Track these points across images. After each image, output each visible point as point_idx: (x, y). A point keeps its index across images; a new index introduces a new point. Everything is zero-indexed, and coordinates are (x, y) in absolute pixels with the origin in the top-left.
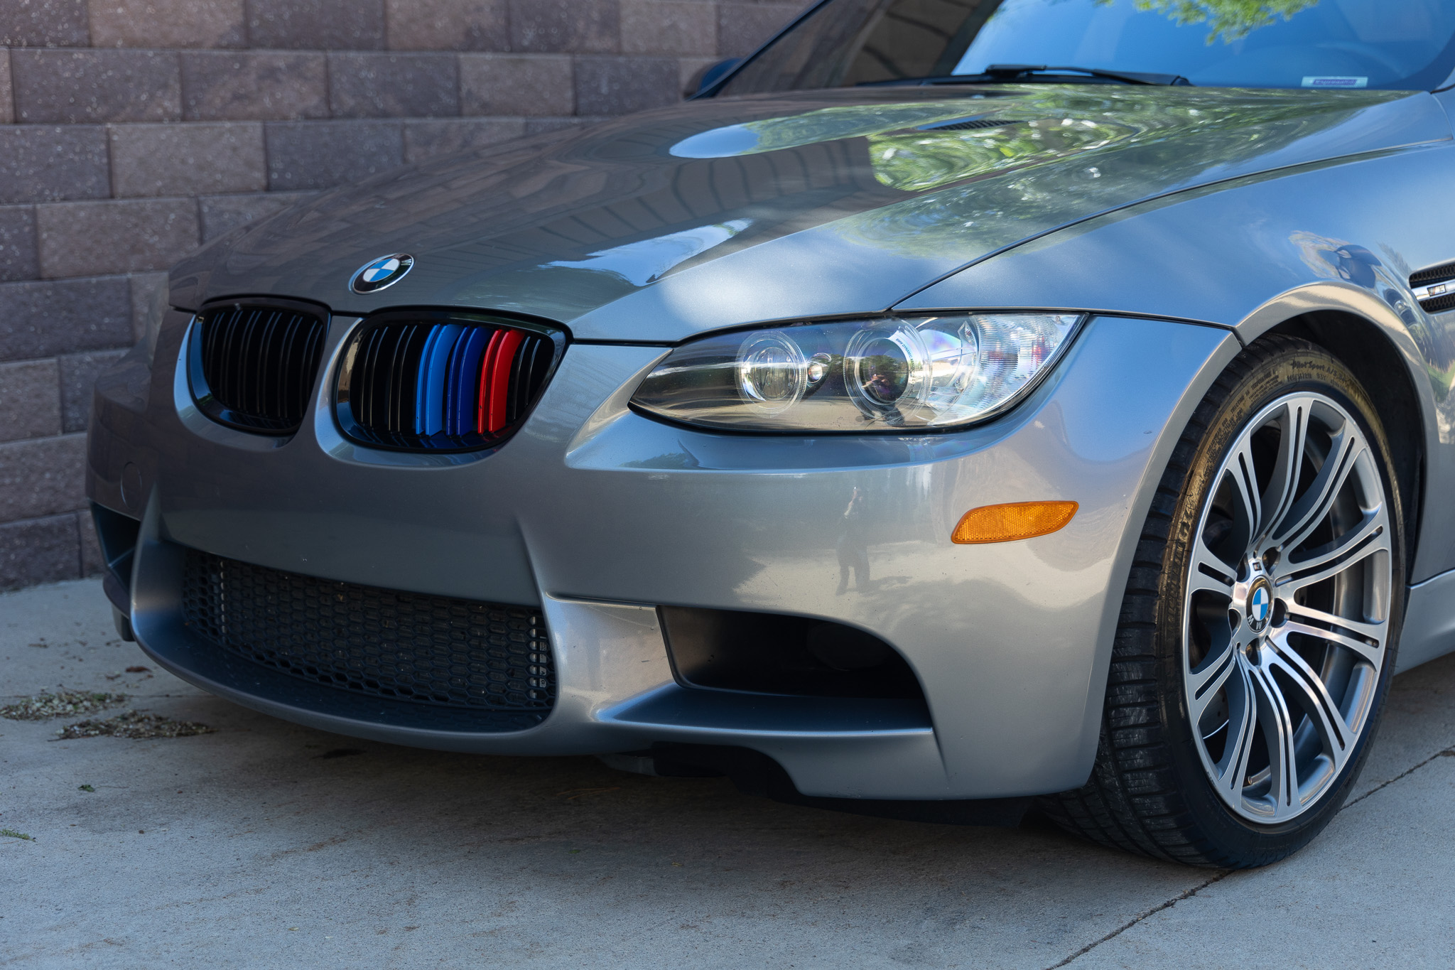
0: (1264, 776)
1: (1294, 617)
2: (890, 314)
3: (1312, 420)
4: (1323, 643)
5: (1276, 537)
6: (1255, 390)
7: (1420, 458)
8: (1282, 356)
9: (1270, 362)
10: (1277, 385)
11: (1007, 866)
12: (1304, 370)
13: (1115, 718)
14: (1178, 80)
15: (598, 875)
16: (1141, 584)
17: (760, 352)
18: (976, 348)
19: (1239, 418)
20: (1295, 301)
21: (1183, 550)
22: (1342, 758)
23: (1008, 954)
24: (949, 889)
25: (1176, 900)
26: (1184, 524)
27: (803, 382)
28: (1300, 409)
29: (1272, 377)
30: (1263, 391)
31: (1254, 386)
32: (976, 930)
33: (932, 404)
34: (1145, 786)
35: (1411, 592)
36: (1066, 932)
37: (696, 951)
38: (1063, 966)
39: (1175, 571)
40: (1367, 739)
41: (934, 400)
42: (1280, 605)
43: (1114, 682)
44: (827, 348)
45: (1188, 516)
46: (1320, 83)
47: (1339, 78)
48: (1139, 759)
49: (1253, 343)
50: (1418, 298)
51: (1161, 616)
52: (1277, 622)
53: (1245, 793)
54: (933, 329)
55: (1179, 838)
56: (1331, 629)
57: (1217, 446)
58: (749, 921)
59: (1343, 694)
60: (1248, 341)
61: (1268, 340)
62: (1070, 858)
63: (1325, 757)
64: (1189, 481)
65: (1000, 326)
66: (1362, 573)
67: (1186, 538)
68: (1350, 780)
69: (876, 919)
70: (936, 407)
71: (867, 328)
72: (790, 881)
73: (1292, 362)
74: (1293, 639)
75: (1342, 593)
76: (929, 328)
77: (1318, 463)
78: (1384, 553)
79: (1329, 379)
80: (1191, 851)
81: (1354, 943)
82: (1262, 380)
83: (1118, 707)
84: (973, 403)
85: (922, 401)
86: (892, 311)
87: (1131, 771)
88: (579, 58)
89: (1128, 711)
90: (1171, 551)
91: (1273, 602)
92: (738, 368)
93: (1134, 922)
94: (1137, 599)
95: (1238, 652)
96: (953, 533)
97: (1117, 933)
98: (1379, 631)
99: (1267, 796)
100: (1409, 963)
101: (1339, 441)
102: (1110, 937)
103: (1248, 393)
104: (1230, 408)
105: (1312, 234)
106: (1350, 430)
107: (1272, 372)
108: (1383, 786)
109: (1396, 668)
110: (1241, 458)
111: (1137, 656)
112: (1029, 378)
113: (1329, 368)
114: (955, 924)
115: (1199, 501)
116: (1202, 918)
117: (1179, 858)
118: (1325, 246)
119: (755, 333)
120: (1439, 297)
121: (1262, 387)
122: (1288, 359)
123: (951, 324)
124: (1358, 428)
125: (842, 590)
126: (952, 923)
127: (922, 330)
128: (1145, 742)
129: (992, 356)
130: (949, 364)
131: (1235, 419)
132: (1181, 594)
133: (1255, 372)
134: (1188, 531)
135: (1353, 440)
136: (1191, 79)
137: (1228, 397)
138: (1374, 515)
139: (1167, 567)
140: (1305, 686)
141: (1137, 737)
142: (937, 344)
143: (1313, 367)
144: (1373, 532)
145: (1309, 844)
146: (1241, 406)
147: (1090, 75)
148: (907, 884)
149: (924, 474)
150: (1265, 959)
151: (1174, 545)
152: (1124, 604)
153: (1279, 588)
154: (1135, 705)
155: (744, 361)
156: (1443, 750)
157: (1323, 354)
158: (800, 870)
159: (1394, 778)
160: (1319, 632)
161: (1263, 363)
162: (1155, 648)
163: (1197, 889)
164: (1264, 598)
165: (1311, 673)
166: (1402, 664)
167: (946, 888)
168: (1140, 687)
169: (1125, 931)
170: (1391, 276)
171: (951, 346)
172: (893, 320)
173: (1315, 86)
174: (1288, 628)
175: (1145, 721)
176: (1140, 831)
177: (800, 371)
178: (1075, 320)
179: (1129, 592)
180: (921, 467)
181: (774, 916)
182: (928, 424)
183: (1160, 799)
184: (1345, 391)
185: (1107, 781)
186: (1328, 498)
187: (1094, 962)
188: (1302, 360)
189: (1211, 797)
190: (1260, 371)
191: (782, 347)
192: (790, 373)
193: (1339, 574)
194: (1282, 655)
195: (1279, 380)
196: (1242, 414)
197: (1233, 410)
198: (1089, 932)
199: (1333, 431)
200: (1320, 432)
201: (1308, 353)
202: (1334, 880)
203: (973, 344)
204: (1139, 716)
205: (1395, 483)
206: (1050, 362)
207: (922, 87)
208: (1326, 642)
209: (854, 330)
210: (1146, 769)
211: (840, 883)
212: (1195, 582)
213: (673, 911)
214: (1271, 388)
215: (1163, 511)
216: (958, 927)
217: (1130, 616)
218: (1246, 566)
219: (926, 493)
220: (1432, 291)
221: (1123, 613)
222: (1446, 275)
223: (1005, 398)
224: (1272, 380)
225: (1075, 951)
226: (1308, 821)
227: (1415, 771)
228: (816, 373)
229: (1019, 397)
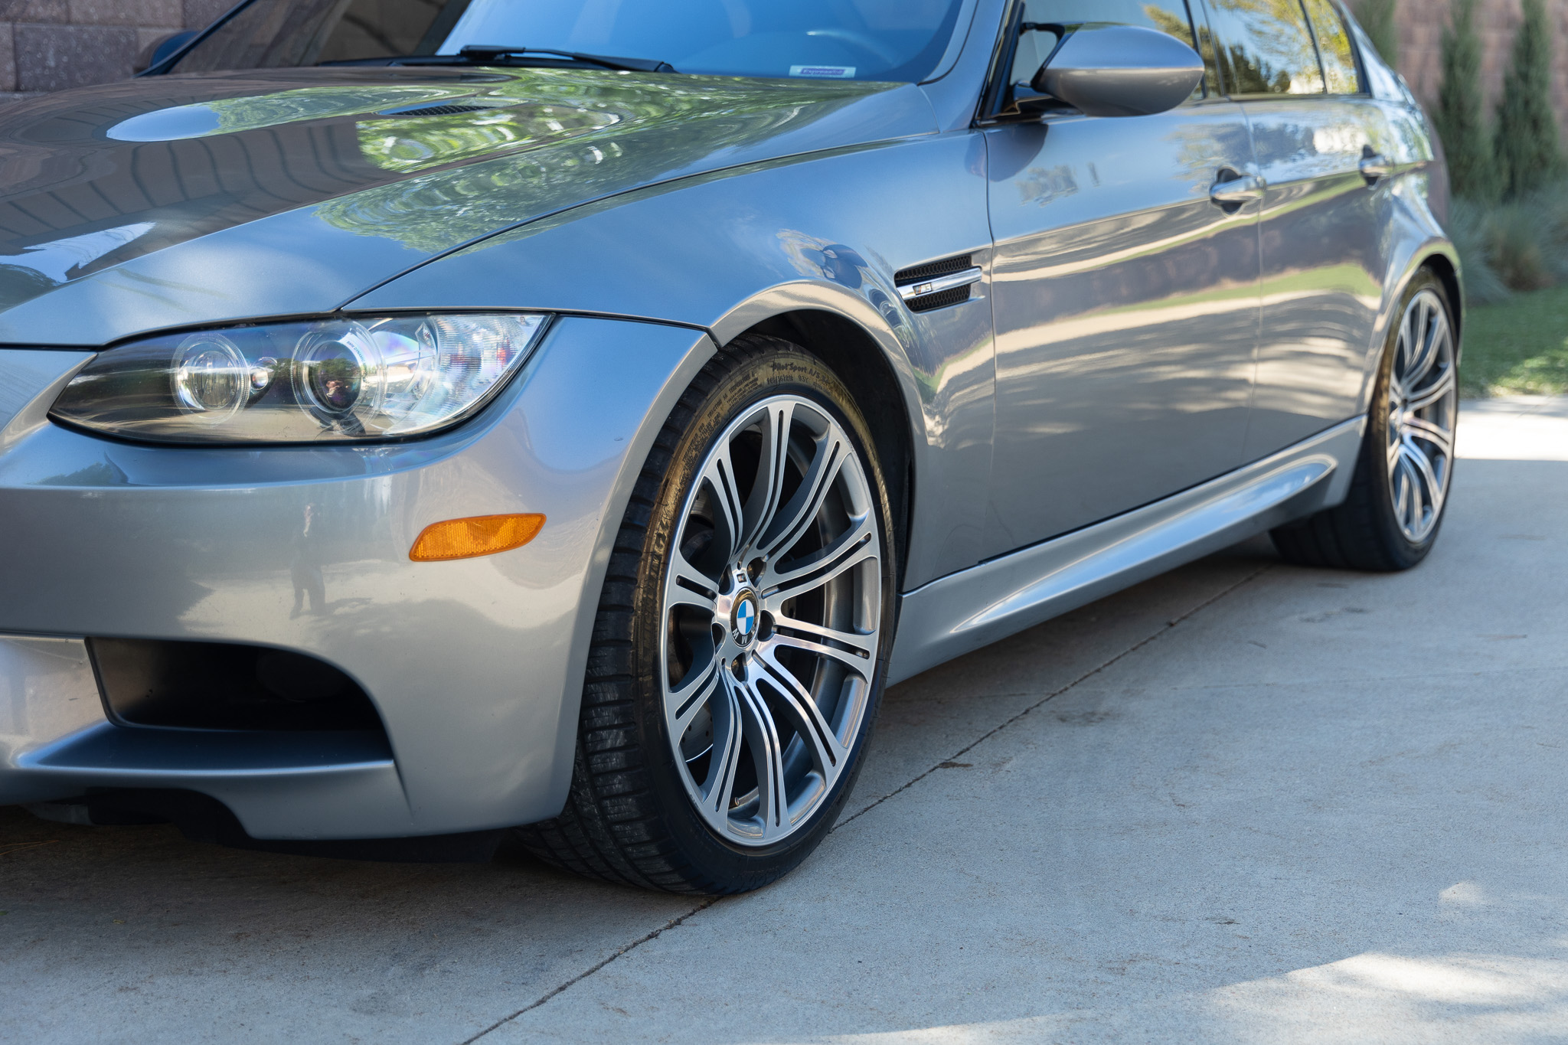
0: (752, 796)
1: (782, 630)
2: (338, 314)
3: (796, 425)
4: (813, 656)
5: (760, 546)
6: (733, 393)
7: (909, 462)
8: (762, 357)
9: (748, 364)
10: (756, 388)
11: (484, 904)
12: (785, 372)
13: (592, 742)
14: (663, 66)
15: (27, 938)
16: (615, 599)
17: (198, 356)
18: (434, 351)
19: (717, 423)
20: (776, 299)
21: (660, 563)
22: (833, 774)
23: (479, 998)
24: (420, 932)
25: (661, 930)
26: (659, 536)
27: (246, 388)
28: (781, 413)
29: (751, 380)
30: (741, 394)
31: (732, 389)
32: (447, 974)
33: (388, 412)
34: (625, 812)
35: (903, 601)
36: (542, 970)
37: (135, 1015)
38: (537, 1007)
39: (651, 585)
40: (859, 754)
41: (390, 407)
42: (767, 618)
43: (589, 704)
44: (273, 352)
45: (664, 527)
46: (808, 73)
47: (827, 67)
48: (618, 784)
49: (730, 344)
50: (904, 297)
51: (637, 632)
52: (763, 635)
53: (731, 816)
54: (388, 330)
55: (662, 866)
56: (822, 642)
57: (694, 453)
58: (197, 979)
59: (833, 710)
60: (723, 342)
61: (748, 342)
62: (552, 892)
63: (816, 774)
64: (664, 490)
65: (462, 328)
66: (852, 580)
67: (662, 549)
68: (842, 796)
69: (338, 968)
70: (393, 414)
71: (316, 330)
72: (245, 933)
73: (772, 363)
74: (781, 653)
75: (832, 603)
76: (382, 330)
77: (803, 469)
78: (873, 561)
79: (812, 381)
80: (676, 878)
81: (839, 965)
82: (740, 383)
83: (594, 730)
84: (432, 409)
85: (376, 408)
86: (342, 312)
87: (610, 797)
88: (19, 26)
89: (604, 734)
90: (646, 564)
91: (759, 614)
92: (173, 374)
93: (615, 956)
94: (611, 616)
95: (724, 669)
96: (412, 549)
97: (597, 968)
98: (869, 642)
99: (755, 817)
100: (893, 981)
101: (824, 445)
102: (588, 973)
103: (725, 396)
104: (707, 412)
105: (800, 233)
106: (835, 433)
107: (751, 375)
108: (881, 801)
109: (888, 679)
110: (720, 464)
111: (612, 675)
112: (493, 381)
113: (811, 370)
114: (424, 969)
115: (675, 511)
116: (687, 948)
117: (665, 886)
118: (813, 246)
119: (192, 335)
120: (926, 296)
121: (740, 390)
122: (767, 361)
123: (406, 325)
124: (843, 432)
125: (296, 613)
126: (421, 968)
127: (375, 332)
128: (624, 765)
129: (455, 359)
130: (406, 369)
131: (712, 423)
132: (658, 610)
133: (733, 375)
134: (664, 542)
135: (838, 444)
136: (675, 66)
137: (705, 401)
138: (862, 521)
139: (643, 581)
140: (793, 701)
141: (615, 761)
142: (393, 346)
143: (794, 369)
144: (862, 539)
145: (801, 865)
146: (718, 410)
147: (571, 59)
148: (375, 929)
149: (383, 487)
150: (748, 987)
151: (650, 558)
152: (597, 621)
153: (766, 599)
154: (611, 727)
155: (181, 366)
156: (943, 761)
157: (804, 355)
158: (258, 921)
159: (892, 792)
160: (809, 645)
161: (742, 365)
162: (631, 666)
163: (684, 918)
164: (750, 611)
165: (800, 688)
166: (895, 675)
167: (417, 931)
168: (617, 708)
169: (605, 966)
170: (876, 275)
171: (407, 349)
172: (344, 321)
173: (803, 75)
174: (775, 641)
175: (623, 744)
176: (622, 860)
177: (242, 377)
178: (541, 320)
179: (603, 608)
180: (379, 479)
181: (225, 972)
182: (384, 433)
183: (640, 825)
184: (828, 393)
185: (585, 809)
186: (814, 504)
187: (571, 1000)
188: (782, 361)
189: (694, 821)
190: (738, 373)
191: (222, 351)
192: (231, 379)
193: (829, 583)
194: (769, 669)
195: (759, 383)
196: (720, 419)
197: (710, 414)
198: (567, 970)
199: (818, 435)
200: (804, 436)
201: (788, 354)
202: (824, 901)
203: (432, 347)
204: (616, 738)
205: (883, 489)
206: (514, 365)
207: (392, 68)
208: (817, 655)
209: (301, 333)
210: (626, 794)
211: (301, 932)
212: (673, 595)
213: (112, 973)
214: (751, 391)
215: (637, 523)
216: (427, 972)
217: (604, 634)
218: (730, 577)
219: (385, 508)
220: (917, 289)
221: (596, 631)
222: (932, 274)
223: (469, 401)
224: (750, 383)
225: (550, 991)
226: (797, 842)
227: (913, 784)
228: (261, 379)
229: (484, 401)
